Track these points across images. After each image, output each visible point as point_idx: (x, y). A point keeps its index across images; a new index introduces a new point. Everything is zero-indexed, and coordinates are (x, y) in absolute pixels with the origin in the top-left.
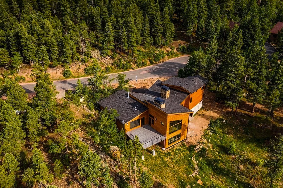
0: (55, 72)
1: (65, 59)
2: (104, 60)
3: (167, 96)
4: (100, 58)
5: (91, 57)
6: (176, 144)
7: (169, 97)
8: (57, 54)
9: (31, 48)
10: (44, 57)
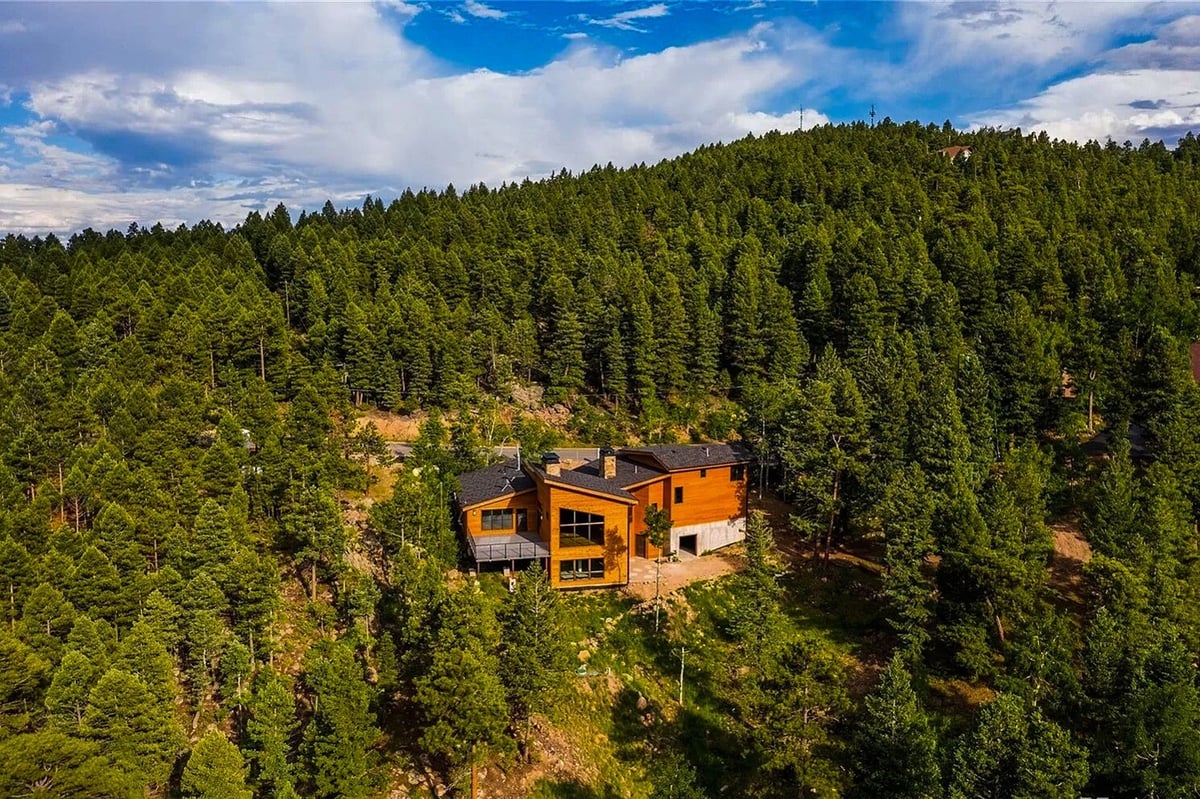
0: (407, 424)
1: (438, 397)
2: (547, 412)
3: (606, 472)
4: (536, 406)
5: (511, 400)
6: (589, 588)
7: (614, 477)
8: (426, 384)
9: (364, 360)
10: (388, 383)
